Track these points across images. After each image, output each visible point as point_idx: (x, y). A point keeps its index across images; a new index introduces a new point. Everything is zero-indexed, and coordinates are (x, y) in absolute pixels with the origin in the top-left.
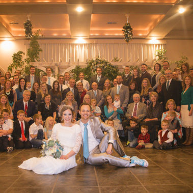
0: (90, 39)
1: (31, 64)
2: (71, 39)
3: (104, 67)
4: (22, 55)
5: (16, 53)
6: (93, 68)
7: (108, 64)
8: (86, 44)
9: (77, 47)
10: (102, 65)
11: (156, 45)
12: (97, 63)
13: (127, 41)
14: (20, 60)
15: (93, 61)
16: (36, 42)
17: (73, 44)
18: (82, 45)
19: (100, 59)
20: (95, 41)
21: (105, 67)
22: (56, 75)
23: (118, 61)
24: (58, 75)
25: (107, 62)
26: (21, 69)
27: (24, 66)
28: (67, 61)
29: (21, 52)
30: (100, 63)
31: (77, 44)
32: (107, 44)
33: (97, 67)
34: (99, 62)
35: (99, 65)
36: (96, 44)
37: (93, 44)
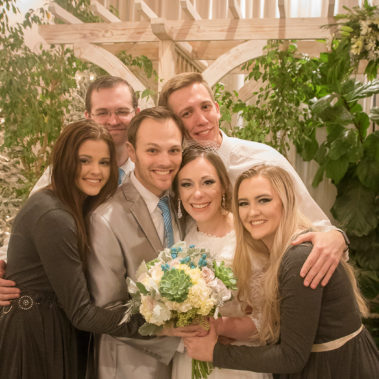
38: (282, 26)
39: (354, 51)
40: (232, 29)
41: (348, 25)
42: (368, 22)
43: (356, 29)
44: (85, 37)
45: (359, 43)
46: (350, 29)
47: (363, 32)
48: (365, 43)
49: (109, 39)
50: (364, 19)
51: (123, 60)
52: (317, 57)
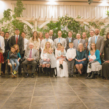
0: (59, 1)
1: (17, 18)
2: (45, 1)
3: (70, 22)
4: (10, 11)
5: (6, 10)
6: (63, 23)
7: (73, 20)
8: (56, 5)
9: (50, 7)
10: (69, 21)
11: (106, 7)
12: (66, 19)
13: (90, 4)
14: (9, 15)
15: (63, 18)
16: (21, 2)
17: (47, 5)
18: (53, 6)
19: (68, 16)
20: (62, 3)
21: (72, 22)
22: (36, 27)
23: (80, 18)
24: (37, 27)
26: (9, 22)
27: (12, 20)
28: (42, 17)
29: (9, 10)
30: (68, 19)
31: (49, 5)
32: (70, 5)
33: (65, 22)
34: (67, 18)
35: (67, 21)
36: (64, 5)
37: (61, 5)
38: (52, 19)
39: (61, 23)
40: (45, 19)
43: (61, 20)
44: (24, 19)
45: (62, 22)
49: (27, 20)
51: (29, 23)
52: (56, 23)
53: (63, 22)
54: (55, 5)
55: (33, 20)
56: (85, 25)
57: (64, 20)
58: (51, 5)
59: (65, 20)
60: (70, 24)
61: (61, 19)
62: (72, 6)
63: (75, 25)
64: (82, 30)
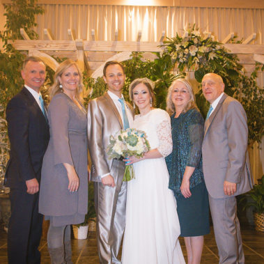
3: (206, 55)
6: (178, 59)
7: (218, 47)
8: (154, 7)
9: (132, 13)
10: (203, 49)
12: (191, 43)
15: (179, 40)
17: (123, 6)
18: (142, 9)
21: (212, 56)
23: (240, 43)
25: (216, 43)
30: (199, 45)
31: (131, 7)
33: (189, 54)
34: (196, 41)
35: (196, 50)
36: (178, 7)
37: (172, 7)
38: (138, 45)
40: (114, 46)
41: (170, 46)
42: (180, 45)
43: (174, 49)
44: (35, 47)
45: (176, 54)
46: (171, 48)
47: (177, 49)
48: (178, 54)
49: (48, 48)
50: (177, 44)
51: (56, 59)
52: (153, 61)
53: (181, 55)
54: (149, 7)
55: (67, 49)
56: (257, 69)
57: (182, 47)
58: (136, 7)
59: (188, 47)
60: (205, 63)
61: (173, 46)
62: (206, 11)
63: (226, 68)
64: (244, 87)
